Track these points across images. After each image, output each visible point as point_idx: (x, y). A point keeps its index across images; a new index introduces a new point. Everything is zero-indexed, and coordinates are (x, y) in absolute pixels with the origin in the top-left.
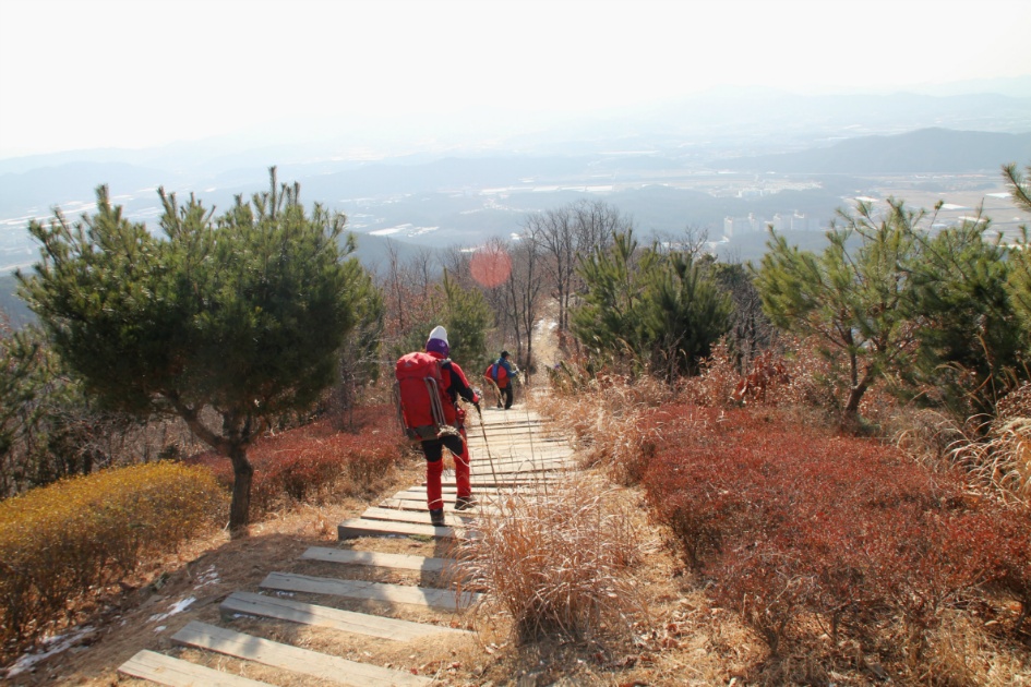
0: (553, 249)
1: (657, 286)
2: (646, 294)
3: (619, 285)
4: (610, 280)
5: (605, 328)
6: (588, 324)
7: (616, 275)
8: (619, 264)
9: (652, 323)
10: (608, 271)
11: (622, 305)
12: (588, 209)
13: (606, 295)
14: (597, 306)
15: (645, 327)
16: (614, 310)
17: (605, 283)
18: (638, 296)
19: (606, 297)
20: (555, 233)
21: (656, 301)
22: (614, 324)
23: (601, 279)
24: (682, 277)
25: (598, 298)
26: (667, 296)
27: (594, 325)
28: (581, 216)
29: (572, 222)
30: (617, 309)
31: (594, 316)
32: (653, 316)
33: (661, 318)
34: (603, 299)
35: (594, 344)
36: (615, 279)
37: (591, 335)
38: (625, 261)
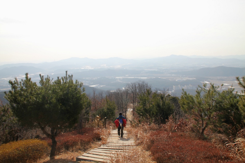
0: (132, 92)
1: (156, 102)
2: (153, 104)
4: (145, 100)
5: (144, 111)
6: (140, 110)
7: (147, 99)
8: (147, 96)
9: (155, 111)
10: (145, 98)
11: (148, 106)
12: (141, 83)
14: (142, 106)
15: (153, 112)
16: (146, 107)
18: (152, 104)
19: (144, 104)
20: (133, 88)
21: (156, 106)
22: (146, 110)
23: (143, 100)
24: (162, 100)
26: (158, 104)
28: (139, 84)
29: (137, 86)
30: (147, 107)
31: (141, 108)
32: (155, 109)
33: (157, 110)
34: (143, 104)
35: (141, 115)
36: (146, 100)
37: (140, 113)
38: (149, 96)
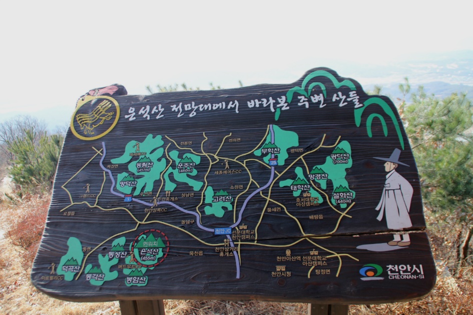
1: (47, 151)
2: (43, 156)
3: (30, 153)
4: (26, 151)
5: (26, 175)
6: (18, 174)
7: (28, 149)
8: (29, 144)
9: (47, 169)
10: (23, 148)
11: (34, 164)
13: (25, 159)
14: (21, 164)
15: (44, 171)
16: (30, 166)
17: (24, 153)
18: (40, 157)
19: (25, 160)
21: (48, 159)
22: (31, 172)
23: (21, 152)
24: (58, 145)
25: (21, 161)
26: (52, 155)
27: (22, 174)
30: (32, 165)
31: (21, 170)
32: (47, 165)
33: (51, 166)
34: (23, 161)
35: (22, 183)
36: (28, 151)
37: (20, 179)
38: (32, 141)
